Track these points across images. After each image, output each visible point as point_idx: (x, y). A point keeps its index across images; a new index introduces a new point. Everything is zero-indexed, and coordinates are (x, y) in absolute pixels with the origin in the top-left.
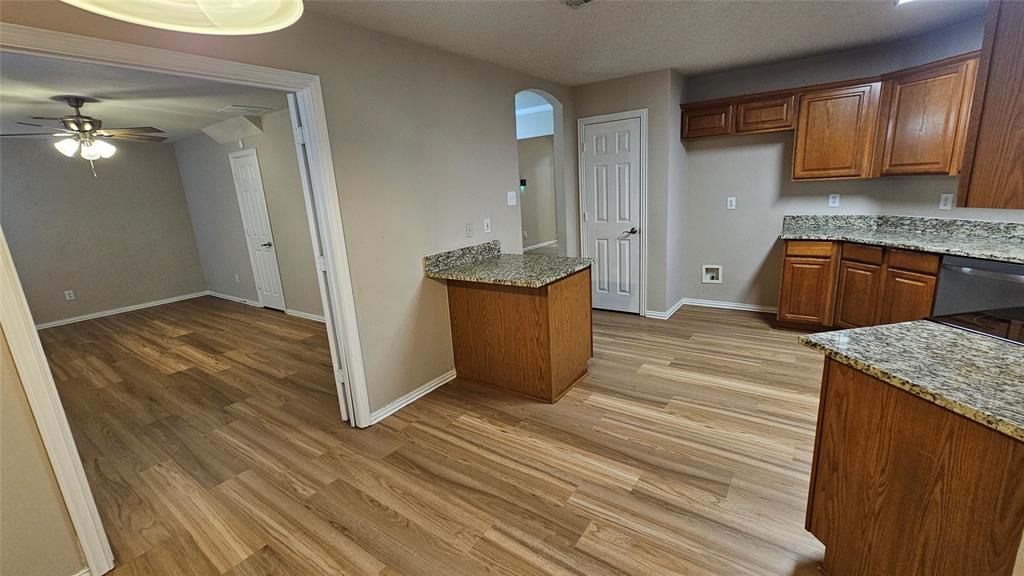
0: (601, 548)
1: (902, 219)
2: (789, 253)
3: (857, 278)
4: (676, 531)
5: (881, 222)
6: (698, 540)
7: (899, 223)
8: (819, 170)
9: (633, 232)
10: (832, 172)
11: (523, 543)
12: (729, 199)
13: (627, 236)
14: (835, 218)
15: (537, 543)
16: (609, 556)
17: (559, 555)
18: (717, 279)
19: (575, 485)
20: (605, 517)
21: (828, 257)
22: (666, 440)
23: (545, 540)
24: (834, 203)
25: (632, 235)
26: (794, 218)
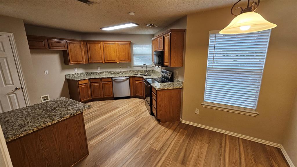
0: (159, 146)
1: (91, 72)
2: (79, 84)
3: (96, 86)
4: (153, 135)
5: (87, 74)
6: (156, 133)
7: (91, 73)
8: (75, 62)
9: (17, 89)
10: (79, 62)
11: (159, 161)
12: (45, 71)
13: (14, 92)
14: (77, 74)
15: (158, 158)
16: (161, 145)
17: (162, 154)
18: (48, 99)
19: (138, 149)
20: (149, 145)
21: (87, 83)
22: (121, 133)
23: (157, 156)
24: (76, 70)
25: (17, 91)
26: (68, 75)
